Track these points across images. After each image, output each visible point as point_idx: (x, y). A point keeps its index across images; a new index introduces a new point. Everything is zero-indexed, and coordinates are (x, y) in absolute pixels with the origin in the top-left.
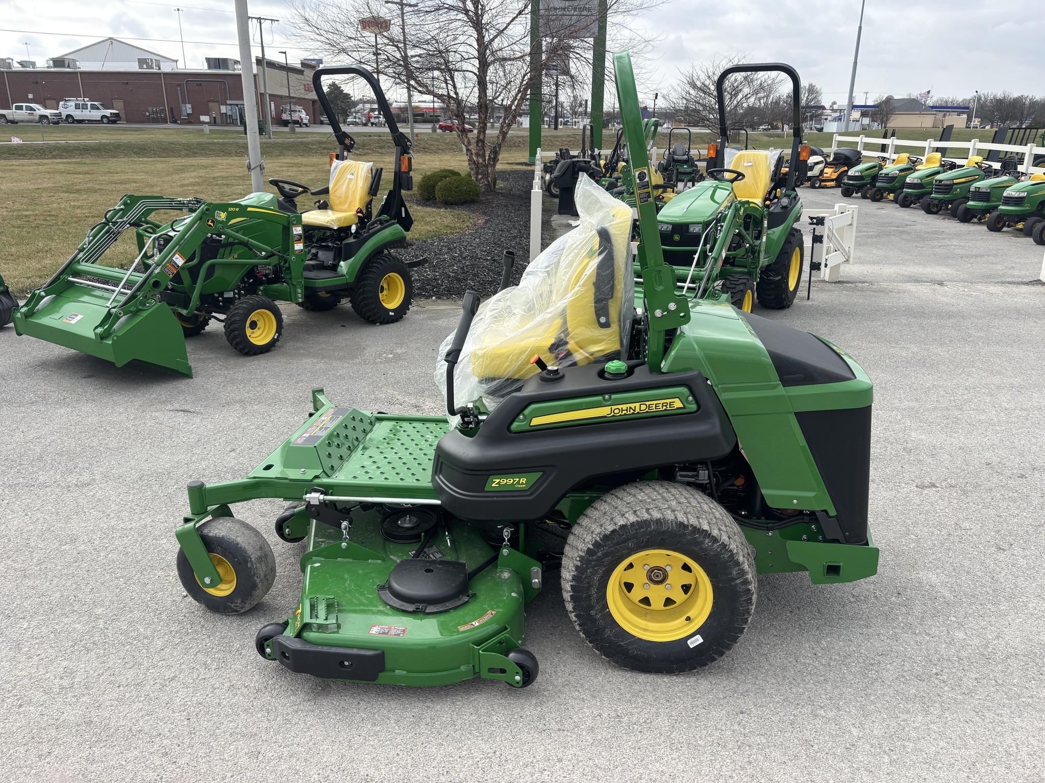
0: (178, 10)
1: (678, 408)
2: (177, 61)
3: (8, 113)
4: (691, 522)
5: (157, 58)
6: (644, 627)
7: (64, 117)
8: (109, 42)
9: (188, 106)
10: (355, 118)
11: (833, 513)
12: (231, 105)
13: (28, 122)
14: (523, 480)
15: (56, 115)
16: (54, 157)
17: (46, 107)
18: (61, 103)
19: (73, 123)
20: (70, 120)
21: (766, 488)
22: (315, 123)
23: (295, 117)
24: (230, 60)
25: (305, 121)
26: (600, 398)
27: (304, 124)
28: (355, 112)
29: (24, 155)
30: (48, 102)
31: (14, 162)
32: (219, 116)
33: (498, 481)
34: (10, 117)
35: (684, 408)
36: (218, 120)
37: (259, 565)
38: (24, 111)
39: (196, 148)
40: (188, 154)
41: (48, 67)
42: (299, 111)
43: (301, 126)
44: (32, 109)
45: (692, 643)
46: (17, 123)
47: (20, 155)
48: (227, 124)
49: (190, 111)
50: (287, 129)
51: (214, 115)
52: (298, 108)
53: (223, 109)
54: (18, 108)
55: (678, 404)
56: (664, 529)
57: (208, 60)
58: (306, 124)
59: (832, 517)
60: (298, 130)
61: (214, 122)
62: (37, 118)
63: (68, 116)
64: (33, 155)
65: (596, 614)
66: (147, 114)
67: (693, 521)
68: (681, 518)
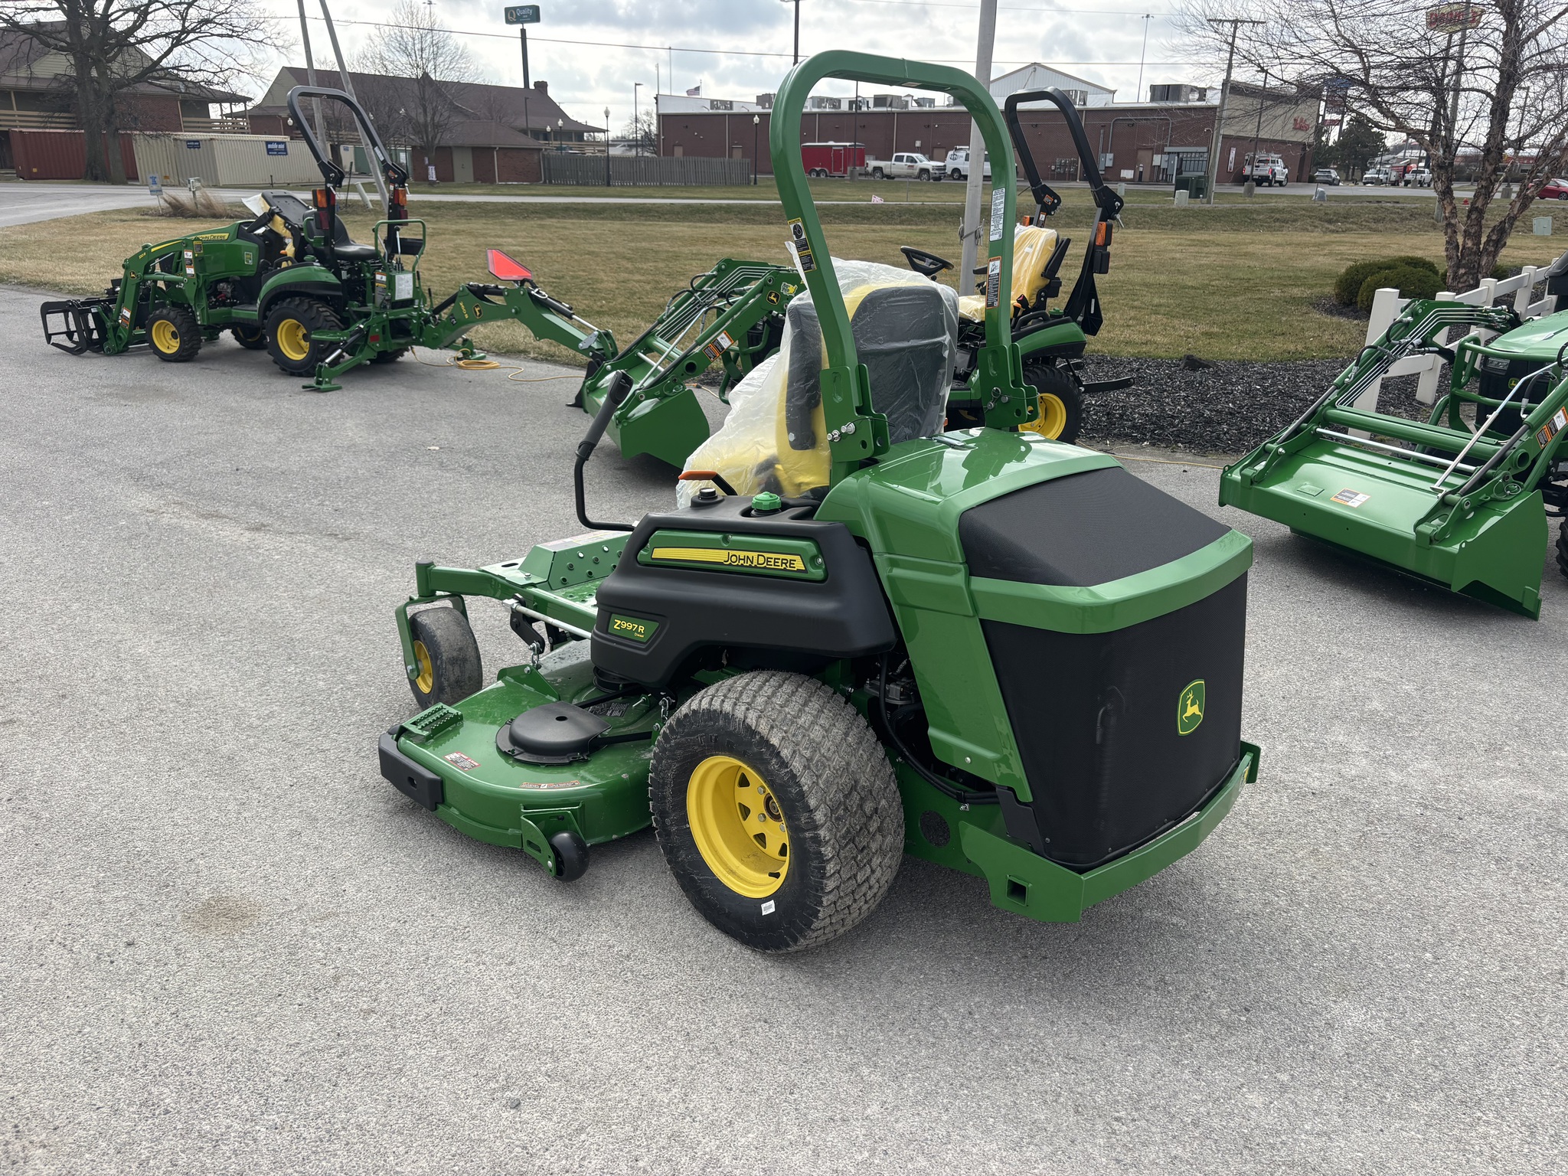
0: (1148, 16)
1: (798, 571)
2: (1114, 92)
3: (885, 166)
4: (760, 730)
5: (1084, 88)
6: (734, 869)
7: (949, 171)
8: (1031, 69)
9: (1110, 156)
10: (1378, 172)
11: (1026, 795)
12: (1169, 153)
13: (906, 177)
14: (642, 629)
15: (939, 168)
16: (902, 223)
17: (931, 159)
18: (951, 153)
19: (958, 179)
20: (956, 175)
21: (938, 727)
22: (1298, 180)
23: (1264, 170)
24: (1186, 86)
25: (1279, 177)
26: (719, 536)
27: (1276, 182)
28: (1381, 163)
29: (868, 219)
30: (936, 151)
31: (852, 227)
32: (1149, 169)
33: (619, 622)
34: (886, 171)
35: (805, 571)
36: (1146, 177)
37: (449, 667)
38: (904, 163)
39: (1082, 215)
40: (1069, 223)
41: (948, 106)
42: (1273, 162)
43: (1270, 186)
44: (913, 160)
45: (766, 908)
46: (893, 178)
47: (864, 218)
48: (1158, 182)
49: (1109, 164)
50: (1241, 190)
51: (1141, 169)
52: (1274, 156)
53: (1157, 160)
54: (899, 159)
55: (799, 565)
56: (731, 729)
57: (1153, 88)
58: (1280, 183)
59: (1026, 804)
60: (1258, 190)
61: (1139, 179)
62: (917, 171)
63: (956, 170)
64: (879, 218)
65: (671, 825)
66: (1053, 167)
67: (763, 728)
68: (752, 719)
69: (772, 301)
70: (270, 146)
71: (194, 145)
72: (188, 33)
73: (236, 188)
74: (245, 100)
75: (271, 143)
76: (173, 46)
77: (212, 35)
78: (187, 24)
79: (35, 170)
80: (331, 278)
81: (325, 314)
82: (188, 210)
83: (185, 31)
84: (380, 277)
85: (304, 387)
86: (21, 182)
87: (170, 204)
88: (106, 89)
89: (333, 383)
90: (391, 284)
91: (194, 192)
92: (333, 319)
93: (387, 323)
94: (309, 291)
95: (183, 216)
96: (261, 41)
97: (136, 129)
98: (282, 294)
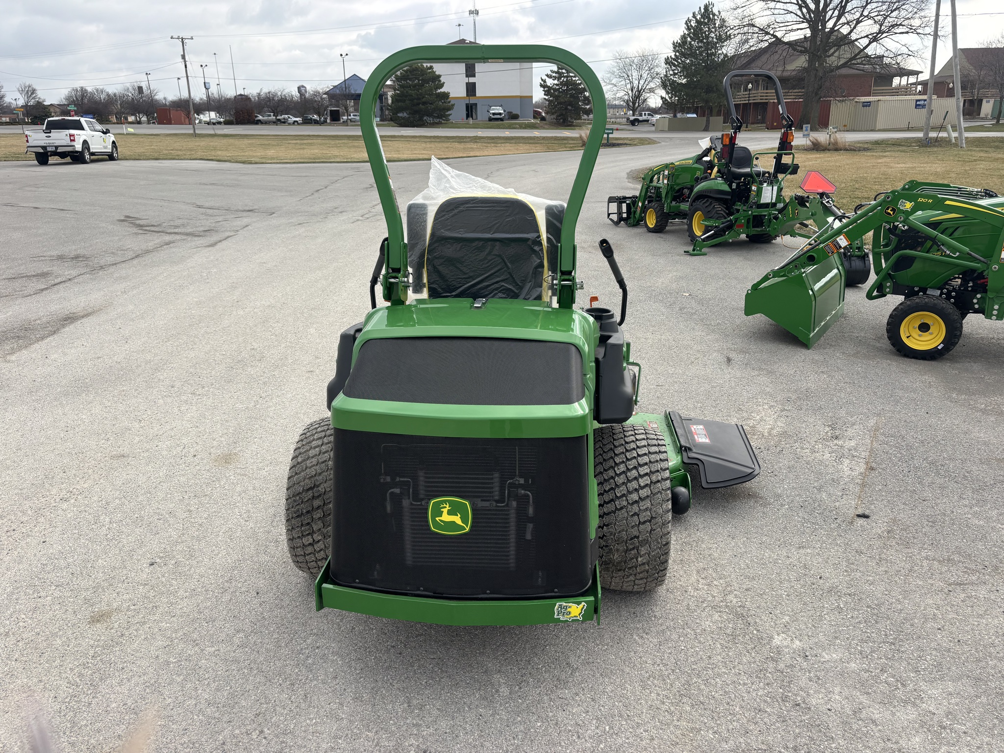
69: (889, 214)
70: (918, 103)
71: (867, 105)
72: (882, 34)
73: (890, 131)
74: (917, 73)
75: (919, 100)
76: (870, 43)
77: (896, 33)
78: (883, 28)
79: (775, 124)
80: (726, 188)
81: (717, 209)
82: (822, 146)
83: (881, 32)
84: (754, 188)
85: (685, 252)
86: (766, 131)
87: (812, 142)
88: (820, 74)
89: (703, 250)
90: (759, 192)
91: (830, 135)
92: (722, 212)
93: (751, 217)
94: (711, 195)
95: (817, 150)
96: (929, 34)
97: (831, 97)
98: (701, 196)
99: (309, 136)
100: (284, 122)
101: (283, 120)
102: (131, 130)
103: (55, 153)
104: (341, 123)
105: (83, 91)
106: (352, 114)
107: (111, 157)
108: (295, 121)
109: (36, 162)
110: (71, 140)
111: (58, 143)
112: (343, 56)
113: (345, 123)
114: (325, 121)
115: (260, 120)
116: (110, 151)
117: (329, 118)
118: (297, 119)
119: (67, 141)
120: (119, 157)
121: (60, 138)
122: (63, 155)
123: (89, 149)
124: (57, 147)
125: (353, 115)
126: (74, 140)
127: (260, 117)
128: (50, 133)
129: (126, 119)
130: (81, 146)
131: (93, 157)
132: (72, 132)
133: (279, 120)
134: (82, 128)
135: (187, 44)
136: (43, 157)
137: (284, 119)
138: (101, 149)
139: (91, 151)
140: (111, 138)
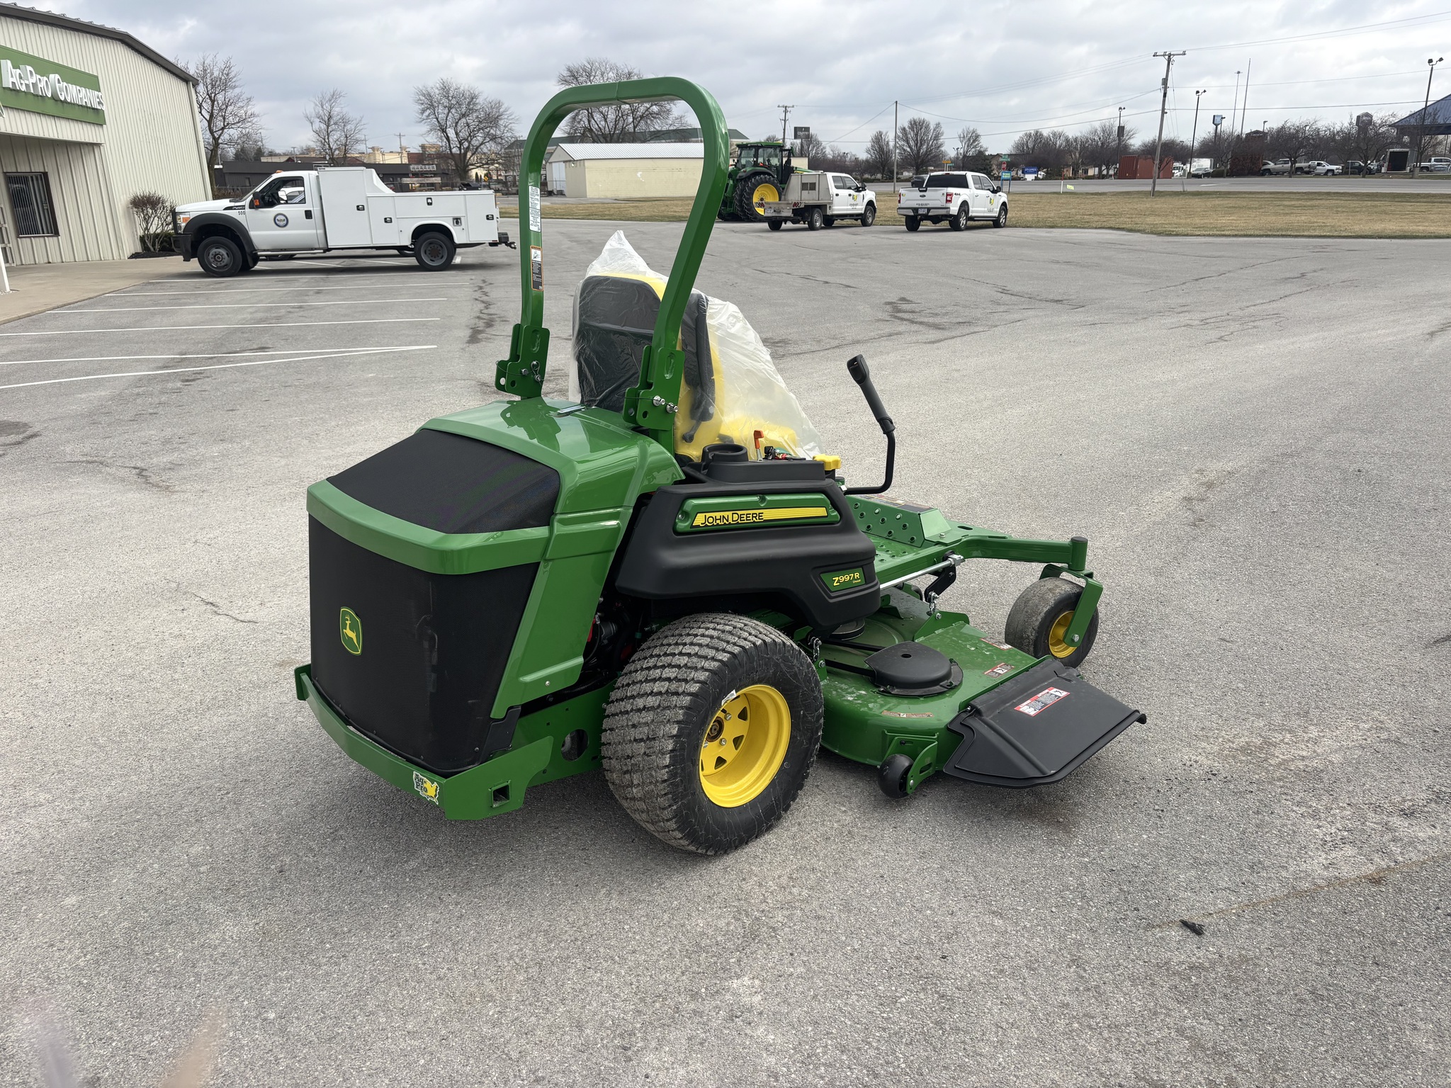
99: (1328, 194)
100: (1308, 173)
101: (1307, 169)
102: (1070, 188)
103: (926, 217)
104: (1406, 174)
105: (1038, 135)
106: (1433, 159)
107: (996, 223)
108: (1329, 171)
109: (904, 228)
110: (947, 201)
111: (931, 204)
112: (1434, 62)
113: (1411, 175)
114: (1379, 171)
115: (1269, 169)
116: (997, 215)
117: (1386, 165)
118: (1334, 167)
119: (941, 202)
120: (1007, 223)
121: (935, 197)
122: (936, 219)
123: (967, 212)
124: (929, 209)
125: (1435, 161)
126: (950, 201)
127: (1271, 165)
128: (926, 191)
129: (1086, 172)
130: (957, 209)
131: (970, 223)
132: (951, 190)
133: (1300, 169)
134: (966, 186)
135: (1174, 63)
136: (913, 222)
137: (1309, 166)
138: (984, 212)
139: (970, 214)
140: (1002, 197)
